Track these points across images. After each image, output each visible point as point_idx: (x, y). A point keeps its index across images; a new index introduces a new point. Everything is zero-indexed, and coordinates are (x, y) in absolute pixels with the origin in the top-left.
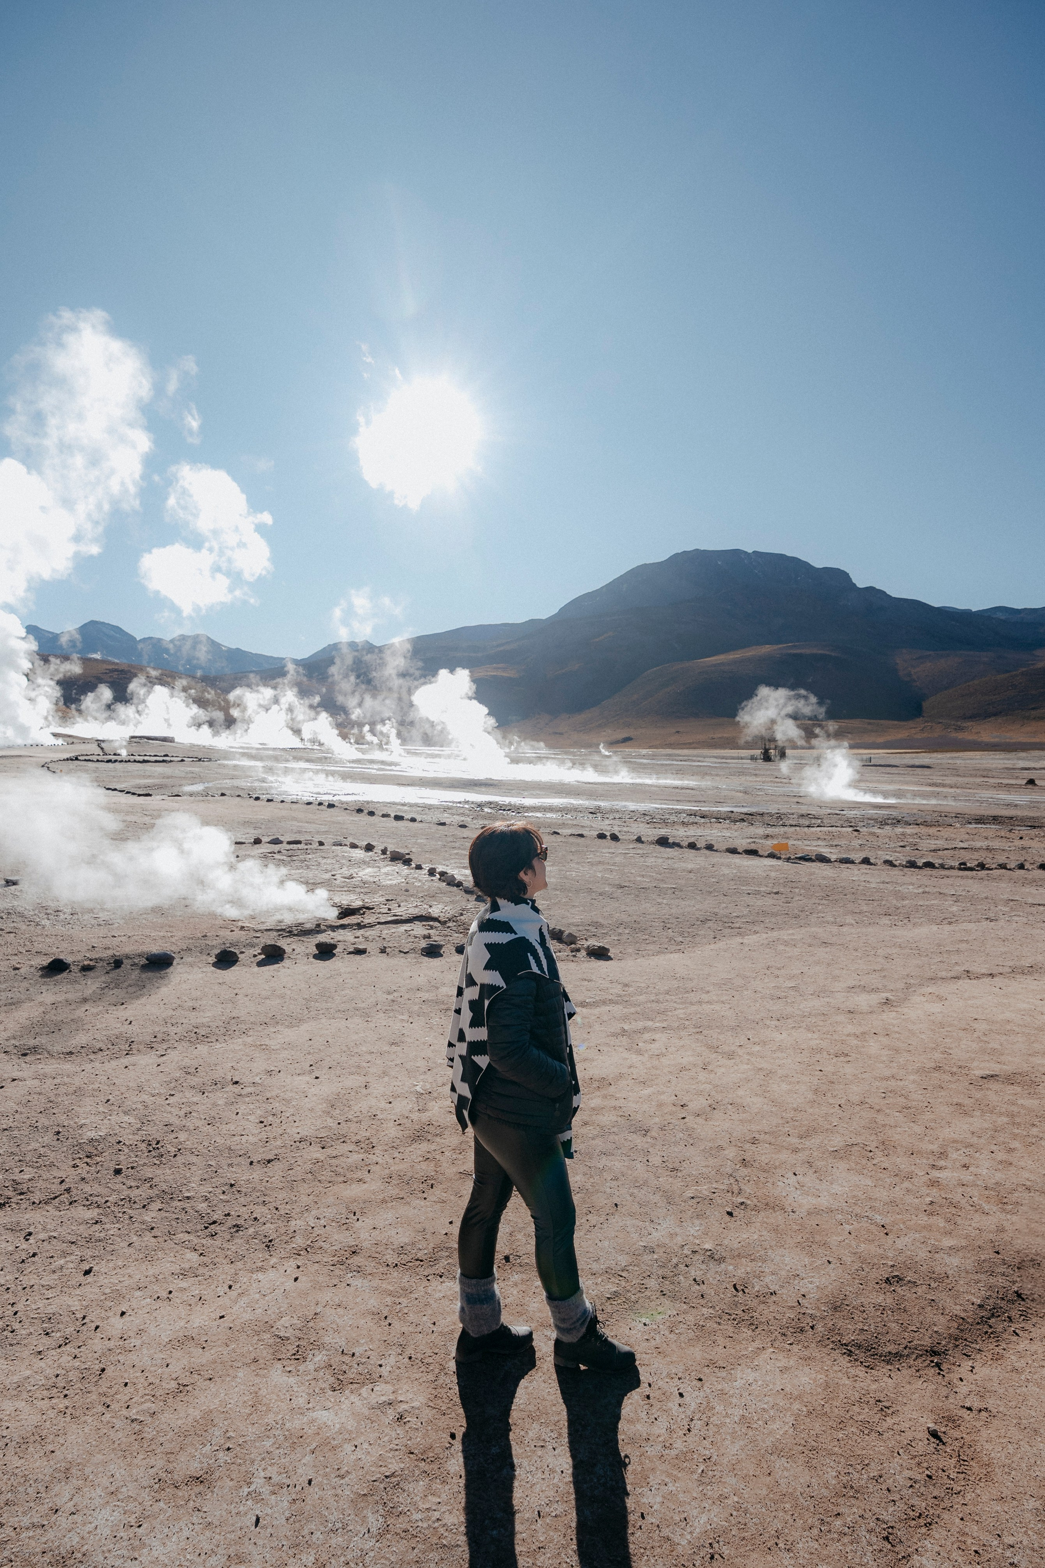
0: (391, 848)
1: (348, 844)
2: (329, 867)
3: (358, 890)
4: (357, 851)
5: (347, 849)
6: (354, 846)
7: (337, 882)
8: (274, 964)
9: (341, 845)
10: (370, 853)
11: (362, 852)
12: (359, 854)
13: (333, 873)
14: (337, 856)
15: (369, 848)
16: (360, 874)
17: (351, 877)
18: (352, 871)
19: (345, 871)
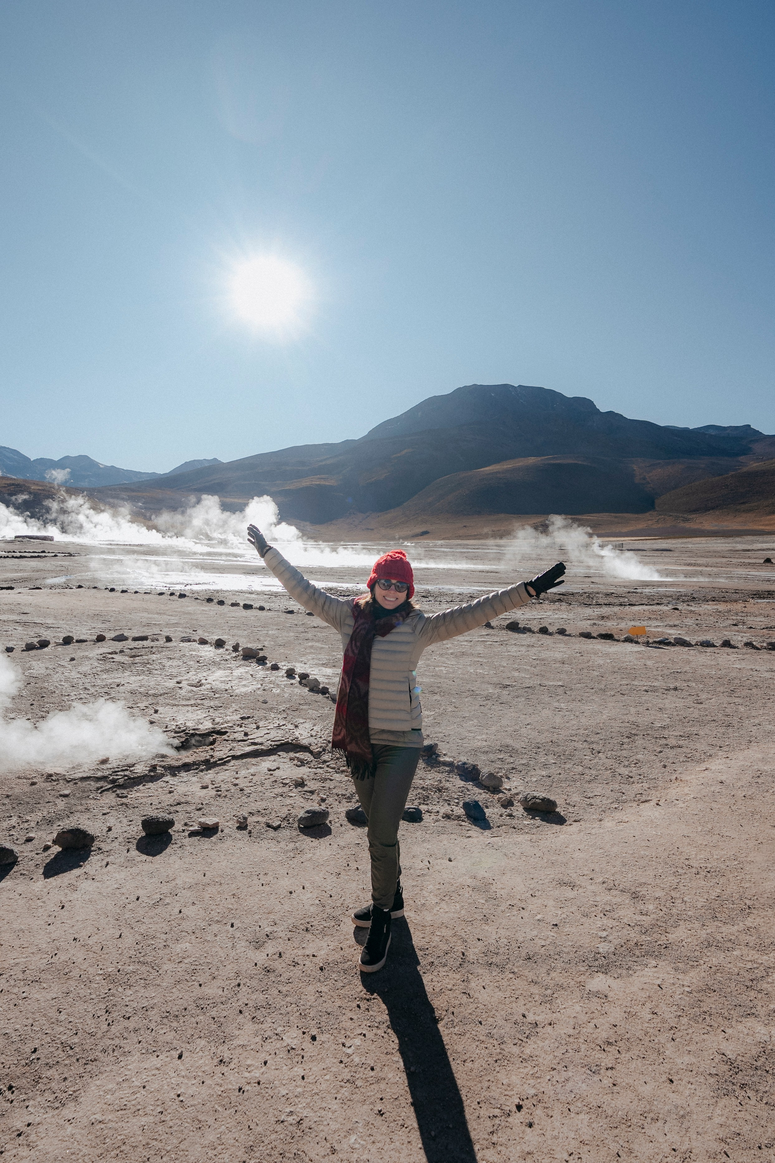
0: (244, 644)
1: (197, 638)
2: (174, 671)
3: (206, 703)
4: (207, 647)
5: (195, 645)
6: (203, 642)
7: (183, 692)
8: (71, 868)
9: (189, 641)
10: (221, 651)
11: (212, 649)
12: (208, 652)
13: (178, 679)
14: (184, 655)
15: (220, 644)
16: (210, 679)
17: (199, 684)
18: (200, 676)
19: (193, 676)
